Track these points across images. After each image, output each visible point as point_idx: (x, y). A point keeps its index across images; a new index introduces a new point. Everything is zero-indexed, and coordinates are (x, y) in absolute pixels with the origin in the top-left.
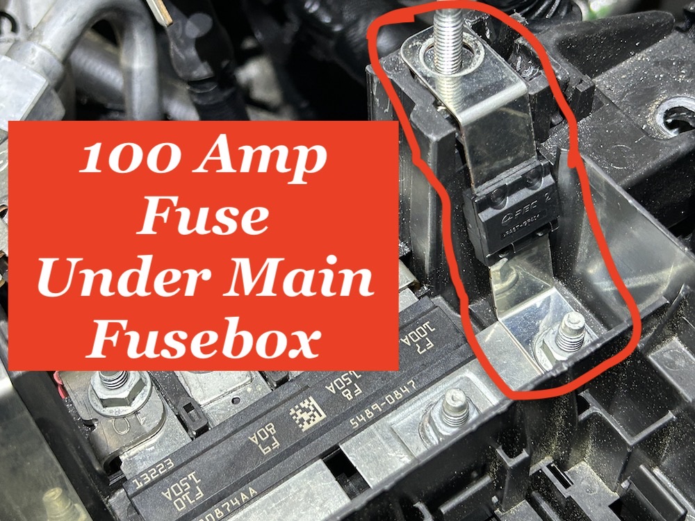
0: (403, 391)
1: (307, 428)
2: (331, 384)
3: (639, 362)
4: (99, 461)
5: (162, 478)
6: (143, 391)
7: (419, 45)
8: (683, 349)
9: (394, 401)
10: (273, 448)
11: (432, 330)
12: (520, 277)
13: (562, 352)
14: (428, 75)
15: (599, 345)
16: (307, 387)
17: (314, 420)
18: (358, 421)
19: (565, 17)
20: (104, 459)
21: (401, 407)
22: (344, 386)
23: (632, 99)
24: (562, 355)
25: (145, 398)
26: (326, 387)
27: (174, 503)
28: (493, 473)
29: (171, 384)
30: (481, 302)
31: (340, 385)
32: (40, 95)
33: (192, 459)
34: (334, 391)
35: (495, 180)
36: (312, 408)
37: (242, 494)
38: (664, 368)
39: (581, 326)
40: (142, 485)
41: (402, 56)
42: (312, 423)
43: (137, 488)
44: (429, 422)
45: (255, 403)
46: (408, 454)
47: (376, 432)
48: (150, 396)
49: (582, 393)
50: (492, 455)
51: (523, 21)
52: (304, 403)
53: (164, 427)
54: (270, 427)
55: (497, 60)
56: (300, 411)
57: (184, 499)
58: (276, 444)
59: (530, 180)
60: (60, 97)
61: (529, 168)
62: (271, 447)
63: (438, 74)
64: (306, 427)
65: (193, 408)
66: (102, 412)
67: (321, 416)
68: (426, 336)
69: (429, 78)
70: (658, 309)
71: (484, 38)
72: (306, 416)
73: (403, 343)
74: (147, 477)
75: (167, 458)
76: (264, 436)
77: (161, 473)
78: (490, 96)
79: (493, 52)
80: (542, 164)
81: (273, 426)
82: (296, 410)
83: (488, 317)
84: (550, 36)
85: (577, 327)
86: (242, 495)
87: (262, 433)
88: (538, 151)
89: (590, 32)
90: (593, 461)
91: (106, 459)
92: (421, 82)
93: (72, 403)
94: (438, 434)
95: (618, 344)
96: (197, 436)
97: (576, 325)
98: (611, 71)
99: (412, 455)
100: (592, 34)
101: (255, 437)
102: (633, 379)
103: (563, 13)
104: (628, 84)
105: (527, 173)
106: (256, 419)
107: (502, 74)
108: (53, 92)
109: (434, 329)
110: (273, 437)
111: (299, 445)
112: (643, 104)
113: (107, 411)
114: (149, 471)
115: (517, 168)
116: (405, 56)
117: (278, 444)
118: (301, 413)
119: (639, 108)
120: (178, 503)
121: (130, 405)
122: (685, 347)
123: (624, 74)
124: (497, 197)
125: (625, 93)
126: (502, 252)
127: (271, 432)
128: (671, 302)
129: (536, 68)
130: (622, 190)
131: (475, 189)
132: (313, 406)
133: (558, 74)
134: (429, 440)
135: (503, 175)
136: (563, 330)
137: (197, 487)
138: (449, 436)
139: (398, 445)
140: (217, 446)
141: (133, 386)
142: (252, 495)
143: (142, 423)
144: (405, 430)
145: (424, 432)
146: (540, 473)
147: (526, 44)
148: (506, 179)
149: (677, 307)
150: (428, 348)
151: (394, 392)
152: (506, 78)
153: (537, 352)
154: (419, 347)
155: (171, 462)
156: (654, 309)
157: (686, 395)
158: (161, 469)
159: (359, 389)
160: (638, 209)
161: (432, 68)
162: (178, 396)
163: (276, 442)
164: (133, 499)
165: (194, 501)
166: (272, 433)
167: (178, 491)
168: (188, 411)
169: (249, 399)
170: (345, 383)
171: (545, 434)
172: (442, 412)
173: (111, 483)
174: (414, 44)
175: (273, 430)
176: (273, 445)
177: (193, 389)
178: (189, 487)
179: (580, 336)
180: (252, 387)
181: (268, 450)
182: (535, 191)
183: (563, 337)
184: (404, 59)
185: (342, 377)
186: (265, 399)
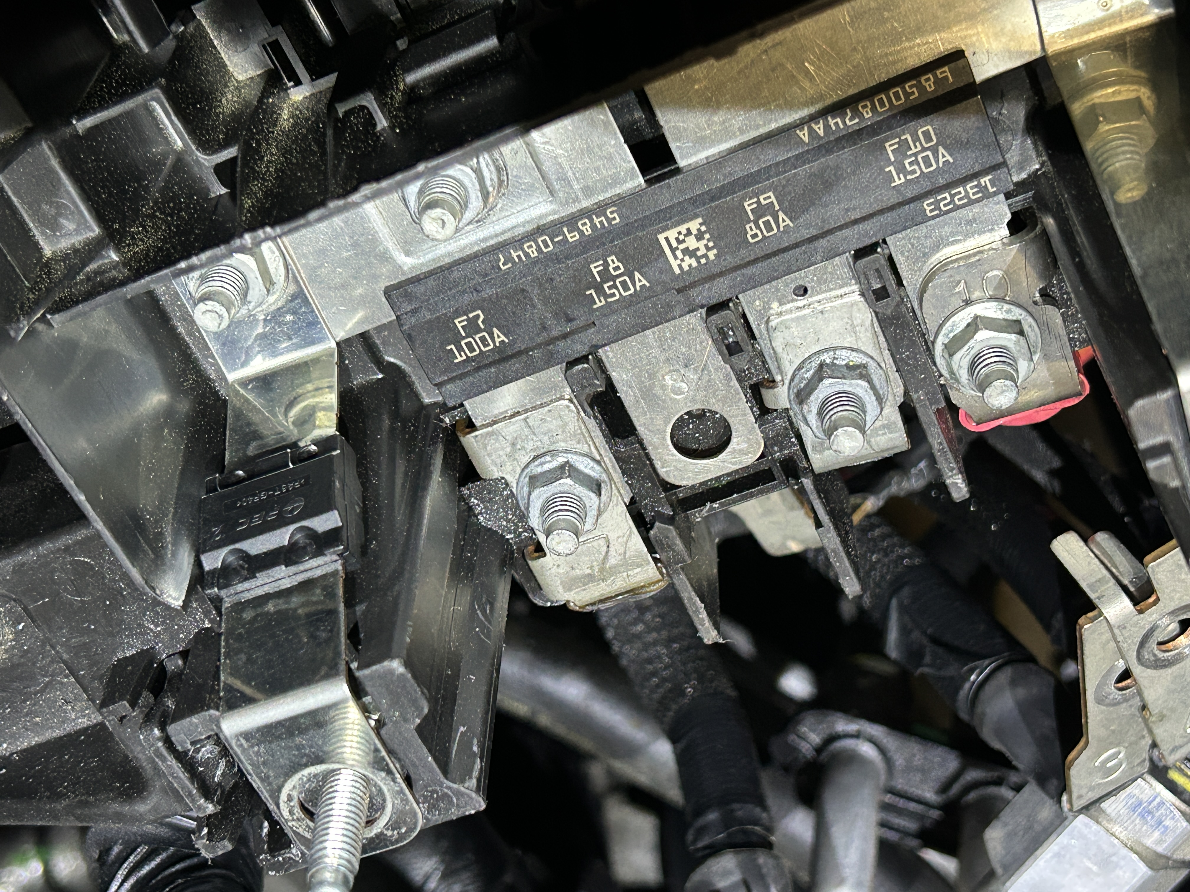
0: (521, 253)
1: (693, 222)
2: (638, 288)
3: (116, 226)
4: (1045, 232)
5: (947, 187)
6: (951, 335)
7: (388, 829)
8: (36, 233)
9: (539, 240)
10: (755, 200)
11: (453, 347)
12: (283, 410)
13: (242, 269)
14: (383, 774)
15: (183, 265)
16: (679, 291)
17: (680, 233)
18: (607, 218)
19: (115, 843)
20: (1036, 236)
21: (529, 228)
22: (617, 282)
23: (32, 678)
24: (243, 263)
25: (950, 323)
26: (648, 285)
27: (935, 141)
28: (397, 88)
29: (902, 339)
30: (358, 380)
31: (624, 284)
32: (1023, 868)
33: (892, 208)
34: (637, 275)
35: (301, 578)
36: (679, 254)
37: (822, 135)
38: (77, 207)
39: (201, 305)
40: (982, 181)
41: (420, 815)
42: (683, 228)
43: (990, 177)
44: (488, 193)
45: (770, 282)
46: (533, 147)
47: (580, 194)
48: (941, 326)
49: (222, 192)
50: (396, 117)
51: (199, 842)
52: (690, 266)
53: (926, 269)
54: (755, 236)
55: (262, 780)
56: (699, 253)
57: (918, 144)
58: (749, 205)
59: (242, 567)
60: (988, 860)
61: (240, 587)
62: (758, 202)
63: (366, 773)
64: (694, 225)
65: (875, 292)
66: (1024, 313)
67: (667, 239)
68: (464, 338)
69: (382, 770)
70: (68, 308)
71: (274, 823)
72: (691, 243)
73: (505, 335)
74: (971, 192)
75: (933, 218)
76: (767, 224)
77: (947, 195)
78: (286, 720)
79: (265, 795)
80: (216, 589)
81: (749, 236)
82: (705, 256)
83: (352, 353)
84: (155, 809)
85: (210, 305)
86: (821, 133)
87: (769, 228)
88: (220, 614)
89: (84, 804)
90: (224, 76)
91: (1032, 235)
92: (398, 766)
93: (1070, 339)
94: (478, 171)
95: (147, 262)
96: (876, 245)
97: (210, 308)
98: (57, 733)
99: (527, 144)
100: (81, 801)
101: (782, 225)
102: (130, 199)
103: (116, 850)
104: (34, 705)
105: (246, 579)
106: (775, 254)
107: (258, 754)
108: (999, 871)
109: (449, 348)
110: (752, 218)
111: (713, 196)
112: (14, 667)
113: (1017, 313)
114: (966, 201)
115: (260, 592)
116: (415, 815)
117: (746, 204)
118: (698, 249)
119: (22, 660)
120: (928, 139)
121: (976, 317)
122: (34, 236)
123: (37, 724)
124: (304, 548)
125: (42, 691)
126: (312, 455)
127: (753, 227)
128: (43, 315)
129: (193, 757)
130: (91, 520)
131: (340, 568)
132: (676, 258)
133: (159, 739)
134: (494, 162)
135: (286, 584)
136: (234, 305)
137: (893, 159)
138: (460, 163)
139: (547, 166)
140: (847, 220)
141: (966, 347)
142: (806, 128)
143: (962, 284)
144: (531, 189)
145: (499, 179)
146: (315, 74)
147: (202, 801)
148: (282, 575)
149: (37, 303)
150: (465, 317)
151: (536, 254)
152: (252, 746)
153: (283, 278)
154: (480, 322)
155: (928, 209)
156: (74, 311)
157: (49, 153)
158: (946, 202)
159: (595, 271)
160: (72, 482)
161: (375, 785)
162: (893, 317)
163: (748, 209)
164: (1001, 160)
165: (903, 138)
166: (752, 224)
167: (926, 159)
168: (884, 288)
169: (778, 290)
170: (614, 286)
171: (296, 137)
172: (464, 205)
173: (1030, 194)
174: (396, 832)
175: (751, 229)
176: (755, 206)
177: (868, 323)
178: (906, 162)
179: (204, 289)
180: (770, 308)
181: (765, 199)
182: (237, 546)
183: (235, 293)
184: (418, 811)
185: (618, 296)
186: (754, 284)
